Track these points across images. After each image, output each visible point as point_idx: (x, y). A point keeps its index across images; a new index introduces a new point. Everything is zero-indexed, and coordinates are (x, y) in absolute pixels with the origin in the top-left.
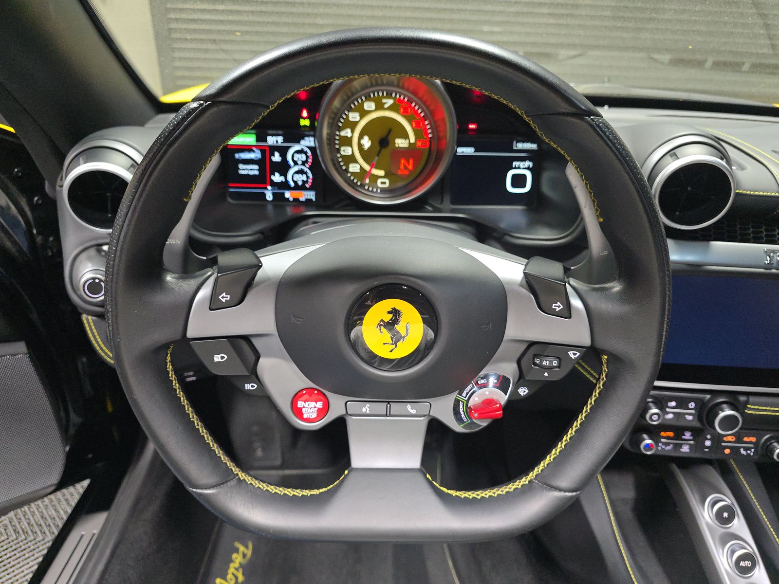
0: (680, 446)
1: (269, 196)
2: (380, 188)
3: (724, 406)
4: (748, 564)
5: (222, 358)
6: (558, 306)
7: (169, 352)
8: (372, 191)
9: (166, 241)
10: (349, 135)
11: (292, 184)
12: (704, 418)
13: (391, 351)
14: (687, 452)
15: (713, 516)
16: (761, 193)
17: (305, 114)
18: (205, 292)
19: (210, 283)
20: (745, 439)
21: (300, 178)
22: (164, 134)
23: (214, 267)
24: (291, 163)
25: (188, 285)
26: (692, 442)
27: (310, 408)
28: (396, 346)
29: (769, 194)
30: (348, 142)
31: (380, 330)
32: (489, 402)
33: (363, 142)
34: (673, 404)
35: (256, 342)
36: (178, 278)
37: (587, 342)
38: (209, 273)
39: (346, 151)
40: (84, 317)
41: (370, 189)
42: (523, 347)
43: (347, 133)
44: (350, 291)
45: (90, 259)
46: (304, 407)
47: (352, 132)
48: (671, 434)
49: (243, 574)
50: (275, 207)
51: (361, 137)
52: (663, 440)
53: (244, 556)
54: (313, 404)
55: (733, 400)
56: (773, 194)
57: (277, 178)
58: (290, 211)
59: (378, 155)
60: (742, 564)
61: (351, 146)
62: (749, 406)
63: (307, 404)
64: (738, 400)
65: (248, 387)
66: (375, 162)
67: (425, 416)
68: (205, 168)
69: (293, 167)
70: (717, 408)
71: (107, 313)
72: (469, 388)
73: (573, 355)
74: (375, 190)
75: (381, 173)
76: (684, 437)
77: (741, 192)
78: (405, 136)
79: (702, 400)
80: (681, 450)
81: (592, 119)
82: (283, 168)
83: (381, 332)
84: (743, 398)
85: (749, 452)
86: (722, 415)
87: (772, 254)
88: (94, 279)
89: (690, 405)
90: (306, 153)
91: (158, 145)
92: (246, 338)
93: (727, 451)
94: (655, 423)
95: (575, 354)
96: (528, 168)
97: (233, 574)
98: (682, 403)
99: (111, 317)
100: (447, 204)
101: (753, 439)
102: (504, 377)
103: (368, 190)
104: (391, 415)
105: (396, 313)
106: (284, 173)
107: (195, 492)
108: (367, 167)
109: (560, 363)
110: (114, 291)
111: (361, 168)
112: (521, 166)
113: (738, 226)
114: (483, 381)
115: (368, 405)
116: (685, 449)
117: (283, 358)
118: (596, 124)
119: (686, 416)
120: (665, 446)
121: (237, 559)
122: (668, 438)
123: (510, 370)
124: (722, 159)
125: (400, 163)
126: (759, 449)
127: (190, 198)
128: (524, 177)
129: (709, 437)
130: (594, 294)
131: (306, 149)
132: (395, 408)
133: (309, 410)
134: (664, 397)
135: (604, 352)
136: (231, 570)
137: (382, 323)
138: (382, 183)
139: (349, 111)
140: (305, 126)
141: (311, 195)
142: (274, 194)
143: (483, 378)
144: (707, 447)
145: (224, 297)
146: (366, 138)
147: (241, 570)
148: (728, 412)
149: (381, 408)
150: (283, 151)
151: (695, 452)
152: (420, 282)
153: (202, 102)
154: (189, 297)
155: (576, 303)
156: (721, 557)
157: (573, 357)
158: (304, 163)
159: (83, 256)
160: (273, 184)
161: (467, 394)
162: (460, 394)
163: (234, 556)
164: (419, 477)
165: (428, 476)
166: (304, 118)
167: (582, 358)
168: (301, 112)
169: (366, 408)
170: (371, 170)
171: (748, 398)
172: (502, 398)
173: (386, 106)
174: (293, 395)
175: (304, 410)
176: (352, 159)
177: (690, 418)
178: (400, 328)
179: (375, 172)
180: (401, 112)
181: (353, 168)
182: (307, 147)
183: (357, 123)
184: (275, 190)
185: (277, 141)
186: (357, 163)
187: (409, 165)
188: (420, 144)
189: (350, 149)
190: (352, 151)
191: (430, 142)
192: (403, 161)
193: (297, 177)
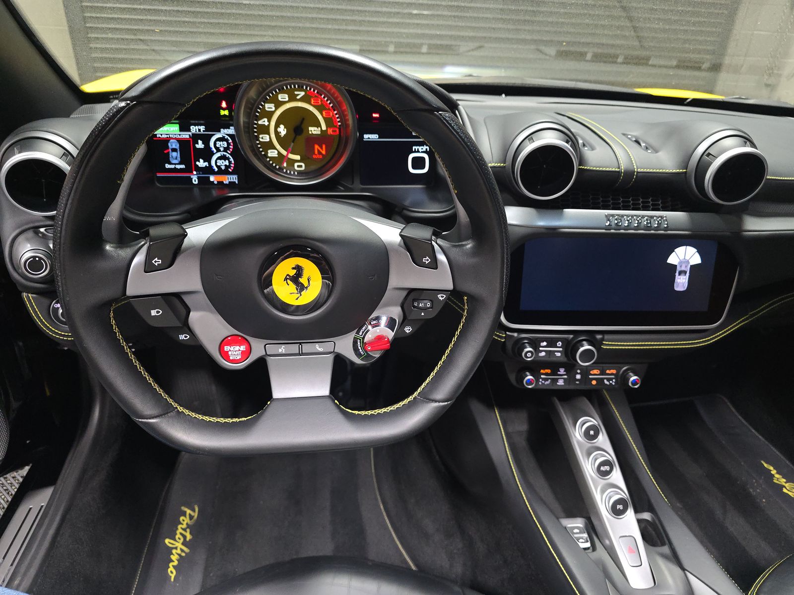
0: (557, 380)
1: (195, 180)
2: (297, 171)
3: (584, 342)
4: (607, 468)
5: (158, 312)
6: (427, 260)
7: (112, 309)
8: (290, 174)
9: (104, 218)
10: (266, 123)
11: (216, 169)
12: (570, 355)
13: (297, 299)
14: (562, 385)
15: (582, 435)
16: (604, 169)
17: (224, 105)
18: (139, 259)
19: (144, 250)
20: (608, 372)
21: (223, 164)
22: (98, 128)
23: (147, 238)
24: (214, 150)
25: (125, 253)
26: (566, 377)
27: (235, 351)
28: (301, 295)
29: (610, 169)
30: (265, 130)
31: (287, 282)
32: (380, 338)
33: (279, 130)
34: (545, 344)
35: (186, 299)
36: (116, 248)
37: (450, 286)
38: (143, 243)
39: (265, 138)
40: (25, 294)
41: (288, 172)
42: (405, 293)
43: (264, 122)
44: (261, 252)
45: (28, 240)
46: (230, 350)
47: (269, 121)
48: (549, 371)
49: (190, 533)
50: (200, 189)
51: (277, 126)
52: (542, 376)
53: (191, 517)
54: (237, 348)
55: (591, 337)
56: (614, 169)
57: (201, 164)
58: (215, 193)
59: (293, 142)
60: (602, 468)
61: (269, 134)
62: (604, 342)
63: (232, 349)
64: (596, 339)
65: (182, 337)
66: (291, 148)
67: (330, 353)
68: (134, 156)
69: (216, 153)
70: (579, 345)
71: (57, 277)
72: (364, 328)
73: (441, 297)
74: (292, 173)
75: (298, 157)
76: (559, 373)
77: (588, 168)
78: (318, 125)
79: (566, 339)
80: (558, 383)
81: (440, 114)
82: (207, 154)
83: (288, 284)
84: (599, 337)
85: (611, 382)
86: (582, 349)
87: (611, 217)
88: (34, 257)
89: (558, 344)
90: (227, 140)
91: (94, 137)
92: (178, 296)
93: (594, 382)
94: (529, 359)
95: (442, 297)
96: (426, 152)
97: (181, 534)
98: (552, 343)
99: (60, 280)
100: (357, 184)
101: (614, 371)
102: (391, 318)
103: (286, 173)
104: (303, 354)
105: (299, 269)
106: (208, 159)
107: (141, 422)
108: (284, 153)
109: (432, 304)
110: (62, 259)
111: (279, 153)
112: (420, 150)
113: (591, 197)
114: (374, 322)
115: (283, 346)
116: (561, 382)
117: (211, 312)
118: (443, 117)
119: (556, 353)
120: (545, 381)
121: (185, 521)
122: (546, 374)
123: (396, 312)
124: (567, 142)
125: (314, 149)
126: (619, 379)
127: (123, 180)
128: (423, 159)
129: (579, 371)
130: (454, 249)
131: (227, 137)
132: (306, 348)
133: (235, 353)
134: (537, 339)
135: (466, 294)
136: (180, 531)
137: (288, 277)
138: (299, 166)
139: (264, 102)
140: (225, 115)
141: (234, 178)
142: (198, 178)
143: (374, 320)
144: (578, 380)
145: (157, 262)
146: (282, 126)
147: (188, 530)
148: (586, 347)
149: (294, 348)
150: (206, 139)
151: (569, 385)
152: (318, 244)
153: (129, 102)
154: (127, 262)
155: (441, 257)
156: (587, 466)
157: (441, 299)
158: (226, 150)
159: (21, 239)
160: (198, 169)
161: (363, 332)
162: (358, 333)
163: (182, 518)
164: (329, 403)
165: (336, 401)
166: (224, 109)
167: (448, 298)
168: (221, 103)
169: (282, 349)
170: (287, 154)
171: (603, 336)
172: (390, 334)
173: (298, 97)
174: (220, 341)
175: (230, 353)
176: (270, 145)
177: (558, 354)
178: (304, 280)
179: (291, 156)
180: (312, 103)
181: (272, 153)
182: (227, 135)
183: (273, 113)
184: (200, 174)
185: (199, 130)
186: (275, 148)
187: (323, 150)
188: (330, 131)
189: (268, 136)
190: (270, 138)
191: (340, 129)
192: (316, 147)
193: (220, 162)
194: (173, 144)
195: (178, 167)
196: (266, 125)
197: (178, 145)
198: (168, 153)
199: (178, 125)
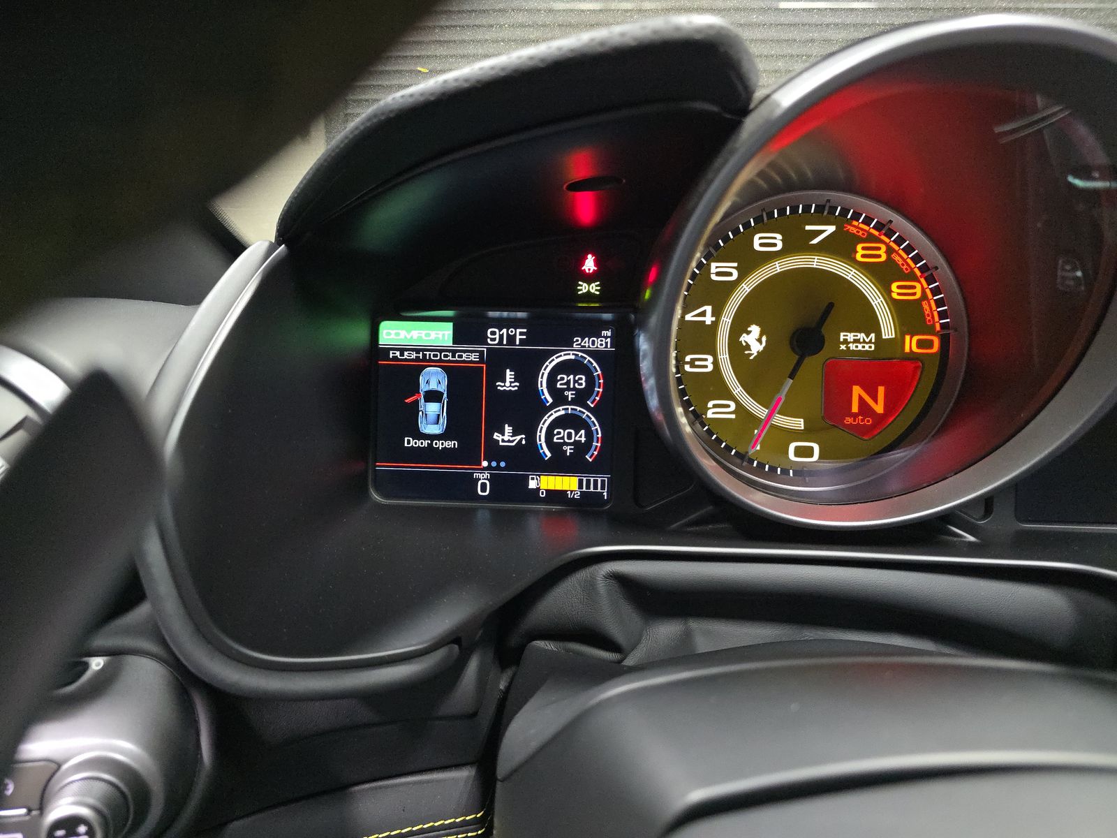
1: (483, 484)
2: (795, 466)
8: (773, 475)
10: (709, 319)
11: (548, 455)
17: (590, 265)
21: (569, 438)
24: (548, 397)
30: (702, 338)
39: (701, 364)
41: (768, 469)
43: (703, 314)
47: (717, 313)
51: (739, 327)
57: (507, 437)
59: (792, 376)
61: (714, 354)
66: (780, 397)
69: (553, 406)
74: (778, 471)
75: (799, 424)
78: (869, 323)
82: (525, 409)
90: (587, 371)
103: (759, 471)
106: (527, 424)
108: (761, 412)
111: (740, 408)
125: (849, 397)
131: (588, 360)
138: (802, 452)
139: (709, 257)
140: (589, 296)
141: (599, 483)
142: (494, 479)
146: (755, 330)
150: (527, 366)
158: (581, 397)
160: (496, 451)
166: (589, 279)
168: (581, 261)
170: (768, 416)
173: (815, 241)
176: (714, 385)
179: (780, 420)
180: (859, 257)
181: (716, 411)
182: (589, 353)
183: (731, 287)
184: (498, 468)
185: (511, 339)
186: (731, 397)
187: (876, 401)
188: (911, 344)
189: (710, 358)
190: (716, 363)
191: (945, 340)
192: (857, 391)
193: (561, 434)
194: (433, 379)
195: (439, 445)
196: (708, 322)
197: (445, 383)
198: (416, 403)
199: (450, 325)
